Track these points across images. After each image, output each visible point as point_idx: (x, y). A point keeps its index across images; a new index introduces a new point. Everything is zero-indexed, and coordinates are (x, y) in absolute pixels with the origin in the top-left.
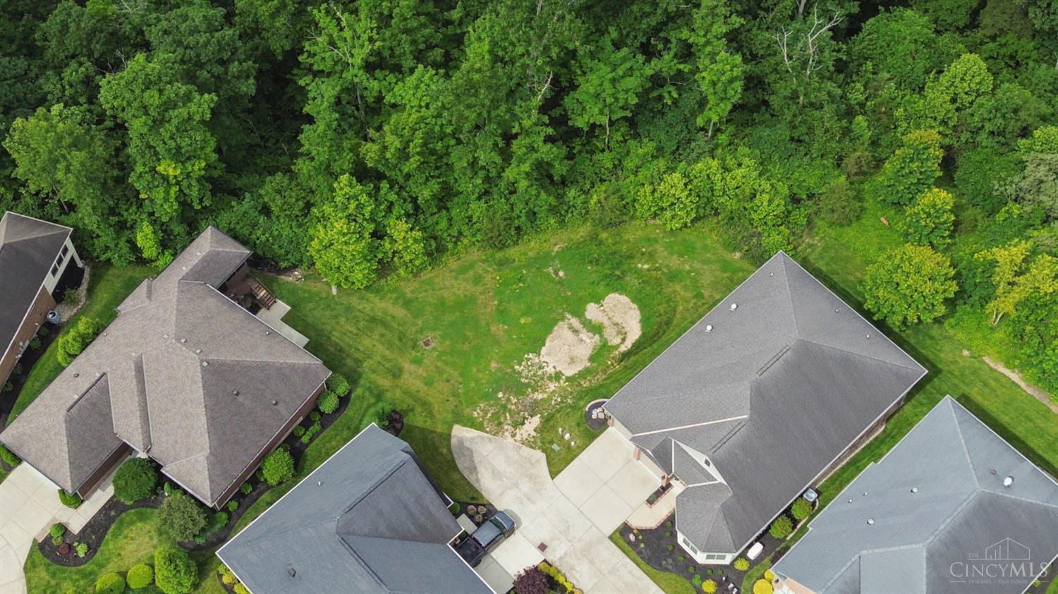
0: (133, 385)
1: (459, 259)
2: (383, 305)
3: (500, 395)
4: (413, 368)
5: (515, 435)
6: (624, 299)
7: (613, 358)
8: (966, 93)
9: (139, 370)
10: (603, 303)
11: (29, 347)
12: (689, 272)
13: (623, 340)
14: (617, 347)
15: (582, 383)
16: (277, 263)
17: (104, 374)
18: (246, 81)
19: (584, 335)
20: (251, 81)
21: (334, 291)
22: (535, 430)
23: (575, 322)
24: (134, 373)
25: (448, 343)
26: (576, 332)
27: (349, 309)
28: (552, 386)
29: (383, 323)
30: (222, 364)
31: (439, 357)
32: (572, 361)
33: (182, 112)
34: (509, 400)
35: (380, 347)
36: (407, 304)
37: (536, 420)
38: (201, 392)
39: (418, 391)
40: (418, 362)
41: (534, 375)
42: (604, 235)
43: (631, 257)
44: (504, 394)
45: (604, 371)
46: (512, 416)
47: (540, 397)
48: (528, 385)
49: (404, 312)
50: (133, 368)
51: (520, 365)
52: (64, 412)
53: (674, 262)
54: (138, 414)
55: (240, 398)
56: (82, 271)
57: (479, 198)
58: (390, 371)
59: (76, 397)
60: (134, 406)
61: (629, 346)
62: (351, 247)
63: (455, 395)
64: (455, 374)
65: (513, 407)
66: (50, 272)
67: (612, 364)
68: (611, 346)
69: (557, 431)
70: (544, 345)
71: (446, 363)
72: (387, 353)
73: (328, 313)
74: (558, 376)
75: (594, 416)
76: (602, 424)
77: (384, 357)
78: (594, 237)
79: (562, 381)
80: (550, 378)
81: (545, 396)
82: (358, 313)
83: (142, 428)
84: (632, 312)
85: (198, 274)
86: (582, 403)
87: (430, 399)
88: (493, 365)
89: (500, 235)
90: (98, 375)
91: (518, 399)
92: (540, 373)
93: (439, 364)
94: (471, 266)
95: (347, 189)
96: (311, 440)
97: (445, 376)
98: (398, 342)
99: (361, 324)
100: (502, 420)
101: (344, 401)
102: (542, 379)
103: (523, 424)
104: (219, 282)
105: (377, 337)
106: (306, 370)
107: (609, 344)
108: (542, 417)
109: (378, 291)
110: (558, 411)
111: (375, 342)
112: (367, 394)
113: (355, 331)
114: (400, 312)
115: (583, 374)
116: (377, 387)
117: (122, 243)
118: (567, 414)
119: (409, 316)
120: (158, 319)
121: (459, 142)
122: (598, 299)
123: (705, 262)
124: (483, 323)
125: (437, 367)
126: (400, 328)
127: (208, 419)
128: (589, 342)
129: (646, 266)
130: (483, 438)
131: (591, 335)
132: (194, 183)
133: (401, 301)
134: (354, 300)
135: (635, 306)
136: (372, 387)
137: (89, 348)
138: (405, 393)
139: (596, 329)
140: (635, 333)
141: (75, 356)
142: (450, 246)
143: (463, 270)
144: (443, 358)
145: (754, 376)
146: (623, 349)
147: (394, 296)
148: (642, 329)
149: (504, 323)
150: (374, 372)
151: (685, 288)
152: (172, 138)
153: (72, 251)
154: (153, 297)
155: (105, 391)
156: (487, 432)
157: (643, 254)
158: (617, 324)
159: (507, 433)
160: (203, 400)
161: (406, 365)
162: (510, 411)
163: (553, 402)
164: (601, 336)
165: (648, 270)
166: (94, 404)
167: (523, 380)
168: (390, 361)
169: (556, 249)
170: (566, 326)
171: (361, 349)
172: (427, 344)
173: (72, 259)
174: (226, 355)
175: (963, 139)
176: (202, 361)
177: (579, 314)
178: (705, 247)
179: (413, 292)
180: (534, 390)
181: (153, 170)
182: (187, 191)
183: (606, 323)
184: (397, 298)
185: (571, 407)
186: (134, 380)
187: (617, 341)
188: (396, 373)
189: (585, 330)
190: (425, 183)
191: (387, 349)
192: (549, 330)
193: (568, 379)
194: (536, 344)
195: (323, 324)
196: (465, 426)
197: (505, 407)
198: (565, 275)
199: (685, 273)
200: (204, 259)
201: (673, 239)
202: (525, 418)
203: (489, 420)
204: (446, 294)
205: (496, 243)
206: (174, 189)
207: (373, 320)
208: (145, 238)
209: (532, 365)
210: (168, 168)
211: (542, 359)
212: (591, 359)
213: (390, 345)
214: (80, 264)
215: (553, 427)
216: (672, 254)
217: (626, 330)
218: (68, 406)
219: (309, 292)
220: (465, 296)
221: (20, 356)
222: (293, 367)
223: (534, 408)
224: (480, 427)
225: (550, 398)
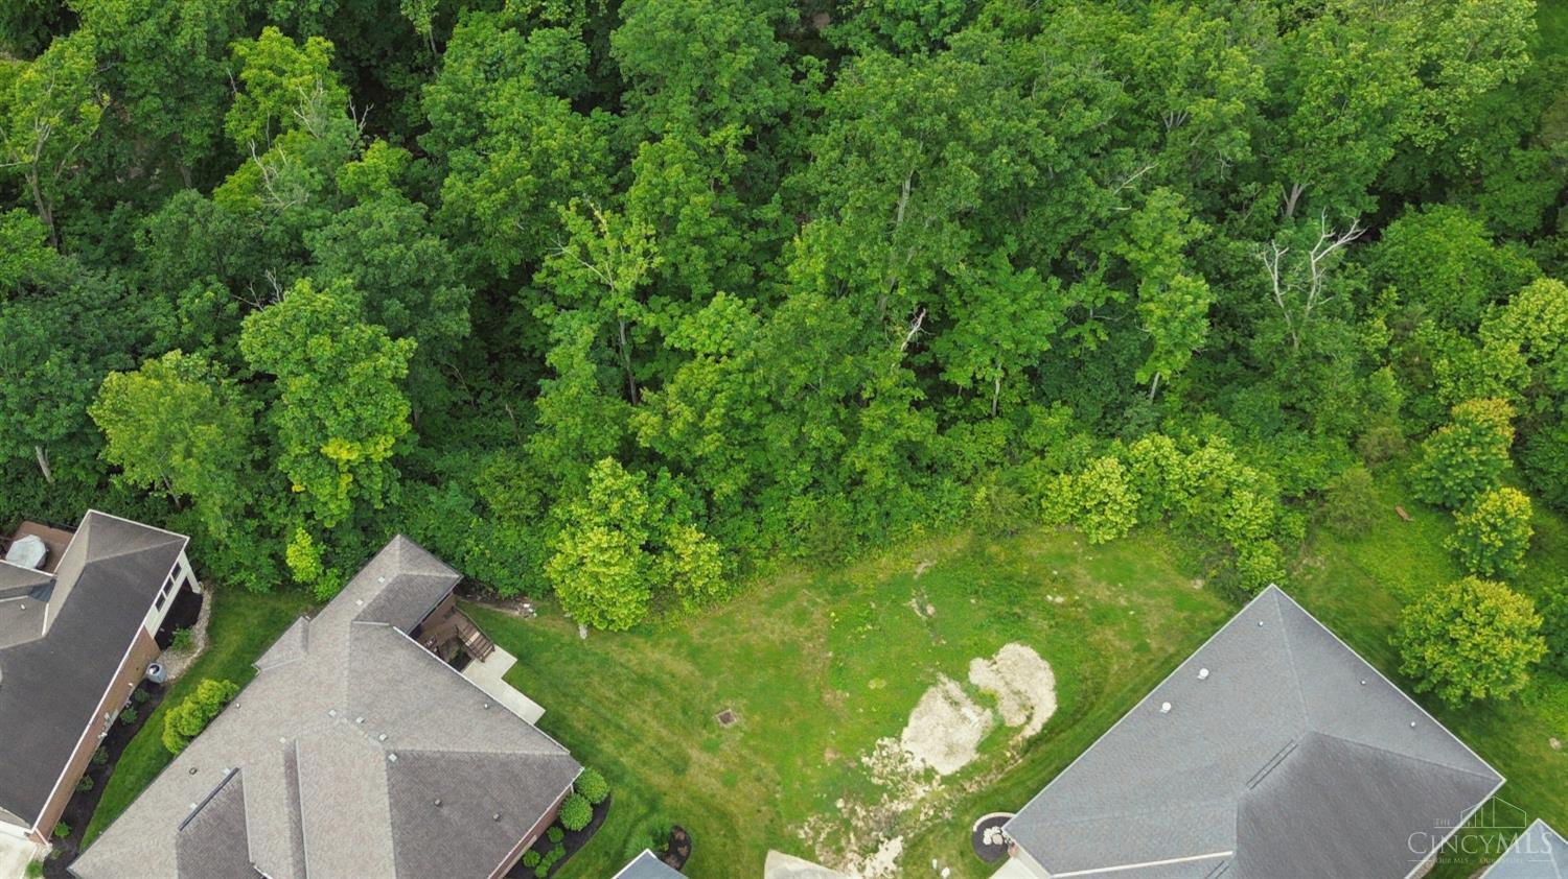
0: (281, 788)
1: (772, 584)
2: (657, 656)
3: (840, 804)
4: (705, 757)
5: (864, 868)
6: (1029, 653)
7: (1014, 747)
8: (1544, 338)
9: (291, 764)
10: (997, 658)
11: (118, 721)
12: (1125, 610)
13: (1029, 718)
14: (1019, 729)
15: (967, 785)
16: (496, 589)
17: (237, 770)
18: (457, 314)
19: (969, 710)
20: (465, 315)
21: (583, 633)
22: (895, 862)
23: (953, 688)
24: (282, 769)
25: (757, 718)
26: (955, 704)
27: (605, 662)
28: (920, 791)
29: (658, 686)
30: (419, 757)
31: (744, 742)
32: (951, 751)
33: (365, 366)
34: (853, 812)
35: (654, 723)
36: (694, 654)
37: (895, 847)
38: (386, 801)
39: (713, 796)
40: (710, 748)
41: (893, 773)
42: (994, 549)
43: (1035, 584)
44: (846, 802)
45: (1000, 768)
46: (858, 839)
47: (902, 807)
48: (883, 788)
49: (690, 667)
50: (282, 761)
51: (870, 755)
52: (174, 831)
53: (1102, 593)
54: (288, 834)
55: (445, 811)
56: (200, 598)
57: (805, 491)
58: (670, 762)
59: (194, 806)
60: (281, 819)
61: (1039, 728)
62: (614, 570)
63: (771, 802)
64: (771, 768)
65: (860, 824)
66: (153, 606)
67: (1013, 757)
68: (1011, 728)
69: (930, 865)
70: (906, 725)
71: (755, 750)
72: (664, 732)
73: (573, 667)
74: (929, 775)
75: (987, 841)
76: (1000, 854)
77: (660, 740)
78: (977, 553)
79: (935, 784)
80: (917, 778)
81: (910, 806)
82: (618, 669)
83: (293, 856)
84: (1041, 674)
85: (382, 612)
86: (967, 819)
87: (732, 808)
88: (829, 755)
89: (836, 549)
90: (227, 772)
91: (868, 811)
92: (901, 769)
93: (744, 752)
94: (791, 595)
95: (609, 481)
96: (551, 872)
97: (754, 771)
98: (680, 716)
99: (625, 687)
100: (843, 843)
101: (600, 809)
102: (905, 779)
103: (876, 850)
104: (412, 624)
105: (648, 708)
106: (546, 764)
107: (1008, 725)
108: (905, 841)
109: (650, 633)
110: (930, 831)
111: (645, 716)
112: (635, 798)
113: (614, 697)
114: (683, 668)
115: (967, 772)
116: (650, 788)
117: (264, 560)
118: (945, 836)
119: (697, 673)
120: (320, 684)
121: (777, 408)
122: (988, 653)
123: (1148, 594)
124: (811, 687)
125: (741, 757)
126: (684, 693)
127: (396, 844)
128: (973, 724)
129: (1060, 600)
130: (814, 873)
131: (978, 708)
132: (376, 470)
133: (684, 650)
134: (613, 647)
135: (1045, 664)
136: (642, 786)
137: (214, 726)
138: (693, 798)
139: (986, 700)
140: (1046, 706)
141: (191, 738)
142: (760, 563)
143: (777, 602)
144: (752, 743)
145: (1244, 791)
146: (1029, 732)
147: (674, 641)
148: (1058, 702)
149: (845, 689)
150: (645, 763)
151: (1121, 634)
152: (348, 406)
153: (187, 570)
154: (310, 650)
155: (238, 797)
156: (819, 863)
157: (1054, 580)
158: (1018, 693)
159: (851, 866)
160: (388, 815)
161: (694, 753)
162: (855, 829)
163: (922, 817)
164: (995, 712)
165: (1062, 605)
166: (220, 818)
167: (875, 781)
168: (669, 745)
169: (920, 570)
170: (940, 696)
171: (624, 724)
172: (726, 719)
173: (186, 583)
174: (426, 743)
175: (1540, 408)
176: (388, 753)
177: (960, 675)
178: (1148, 569)
179: (702, 635)
180: (893, 797)
181: (316, 453)
182: (365, 483)
183: (1003, 691)
184: (679, 645)
185: (949, 824)
186: (284, 781)
187: (1019, 720)
188: (680, 766)
189: (969, 702)
190: (724, 470)
191: (665, 726)
192: (915, 702)
193: (945, 780)
194: (895, 723)
195: (566, 685)
196: (786, 852)
197: (847, 823)
198: (937, 612)
199: (1119, 612)
200: (390, 589)
201: (1099, 556)
202: (879, 842)
203: (824, 844)
204: (754, 638)
205: (830, 560)
206: (347, 479)
207: (642, 679)
208: (301, 555)
209: (889, 757)
210: (341, 451)
211: (905, 747)
212: (981, 748)
213: (669, 722)
214: (196, 588)
215: (924, 857)
216: (1098, 580)
217: (1033, 702)
218: (181, 821)
219: (545, 634)
220: (783, 643)
221: (104, 734)
222: (525, 761)
223: (893, 826)
224: (808, 854)
225: (916, 810)
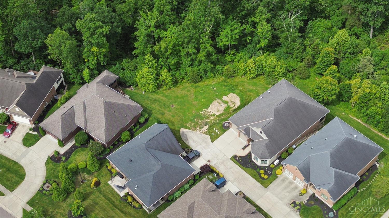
0: (82, 109)
1: (183, 85)
2: (159, 97)
3: (196, 120)
4: (168, 113)
5: (200, 131)
6: (235, 95)
7: (231, 110)
9: (84, 104)
10: (228, 96)
11: (49, 104)
12: (255, 90)
15: (222, 117)
16: (126, 84)
17: (73, 106)
19: (222, 104)
20: (120, 28)
21: (143, 93)
22: (207, 129)
23: (219, 101)
24: (82, 105)
25: (179, 106)
26: (219, 103)
27: (148, 97)
28: (212, 118)
29: (158, 101)
30: (110, 103)
31: (176, 110)
32: (218, 111)
34: (198, 121)
35: (158, 107)
36: (166, 96)
37: (207, 127)
38: (103, 110)
39: (170, 119)
40: (170, 111)
41: (206, 115)
42: (228, 80)
43: (237, 86)
44: (197, 120)
45: (229, 114)
46: (199, 126)
47: (208, 120)
48: (204, 117)
49: (165, 98)
51: (202, 112)
52: (60, 116)
53: (250, 87)
54: (83, 117)
55: (115, 113)
56: (65, 86)
58: (161, 113)
59: (65, 112)
60: (82, 115)
61: (236, 107)
63: (181, 120)
64: (182, 114)
65: (200, 123)
66: (56, 83)
67: (231, 112)
68: (231, 107)
69: (214, 130)
70: (209, 106)
72: (160, 109)
73: (141, 98)
74: (214, 115)
75: (225, 125)
76: (228, 128)
77: (159, 110)
78: (225, 81)
79: (215, 117)
80: (211, 115)
81: (210, 120)
82: (151, 99)
83: (84, 121)
85: (103, 82)
86: (221, 122)
87: (174, 121)
88: (193, 112)
89: (196, 77)
90: (71, 106)
91: (201, 121)
92: (208, 114)
93: (176, 112)
94: (186, 88)
96: (136, 131)
97: (178, 115)
98: (163, 106)
99: (152, 102)
100: (196, 126)
101: (146, 120)
102: (209, 116)
103: (203, 128)
104: (109, 84)
105: (157, 105)
106: (135, 107)
107: (230, 106)
108: (209, 126)
109: (157, 93)
110: (214, 124)
111: (156, 106)
112: (154, 119)
113: (150, 103)
114: (164, 98)
115: (222, 115)
116: (157, 117)
117: (78, 76)
118: (217, 125)
119: (167, 99)
120: (90, 92)
122: (226, 95)
123: (260, 88)
124: (190, 101)
125: (175, 112)
126: (164, 103)
127: (105, 118)
128: (224, 106)
129: (241, 88)
130: (190, 132)
131: (224, 104)
133: (164, 96)
134: (150, 95)
135: (238, 97)
136: (155, 117)
137: (68, 101)
138: (166, 119)
139: (226, 102)
140: (238, 104)
142: (180, 81)
143: (184, 88)
144: (178, 110)
145: (275, 106)
146: (234, 108)
147: (162, 94)
148: (241, 103)
149: (197, 101)
150: (156, 113)
151: (254, 94)
154: (88, 87)
155: (73, 111)
156: (191, 130)
157: (241, 85)
158: (232, 101)
159: (198, 130)
160: (104, 113)
161: (166, 112)
162: (199, 124)
163: (212, 122)
164: (227, 104)
166: (70, 114)
167: (203, 116)
168: (161, 111)
169: (213, 83)
170: (216, 102)
171: (152, 107)
172: (173, 106)
173: (62, 82)
174: (112, 100)
176: (104, 101)
177: (221, 98)
178: (260, 84)
179: (168, 94)
180: (206, 119)
183: (229, 101)
184: (163, 95)
185: (218, 123)
186: (83, 107)
187: (233, 106)
188: (163, 114)
189: (222, 103)
191: (160, 108)
192: (211, 103)
193: (217, 116)
194: (207, 106)
195: (140, 101)
196: (184, 128)
197: (197, 123)
198: (216, 89)
200: (104, 78)
201: (250, 81)
202: (203, 126)
203: (192, 127)
204: (178, 94)
205: (195, 80)
207: (156, 100)
209: (206, 112)
211: (209, 110)
212: (224, 110)
213: (161, 107)
214: (64, 84)
215: (213, 129)
216: (250, 85)
217: (235, 103)
218: (62, 114)
219: (136, 93)
220: (185, 95)
221: (46, 106)
222: (131, 106)
223: (206, 124)
224: (189, 129)
225: (211, 121)
